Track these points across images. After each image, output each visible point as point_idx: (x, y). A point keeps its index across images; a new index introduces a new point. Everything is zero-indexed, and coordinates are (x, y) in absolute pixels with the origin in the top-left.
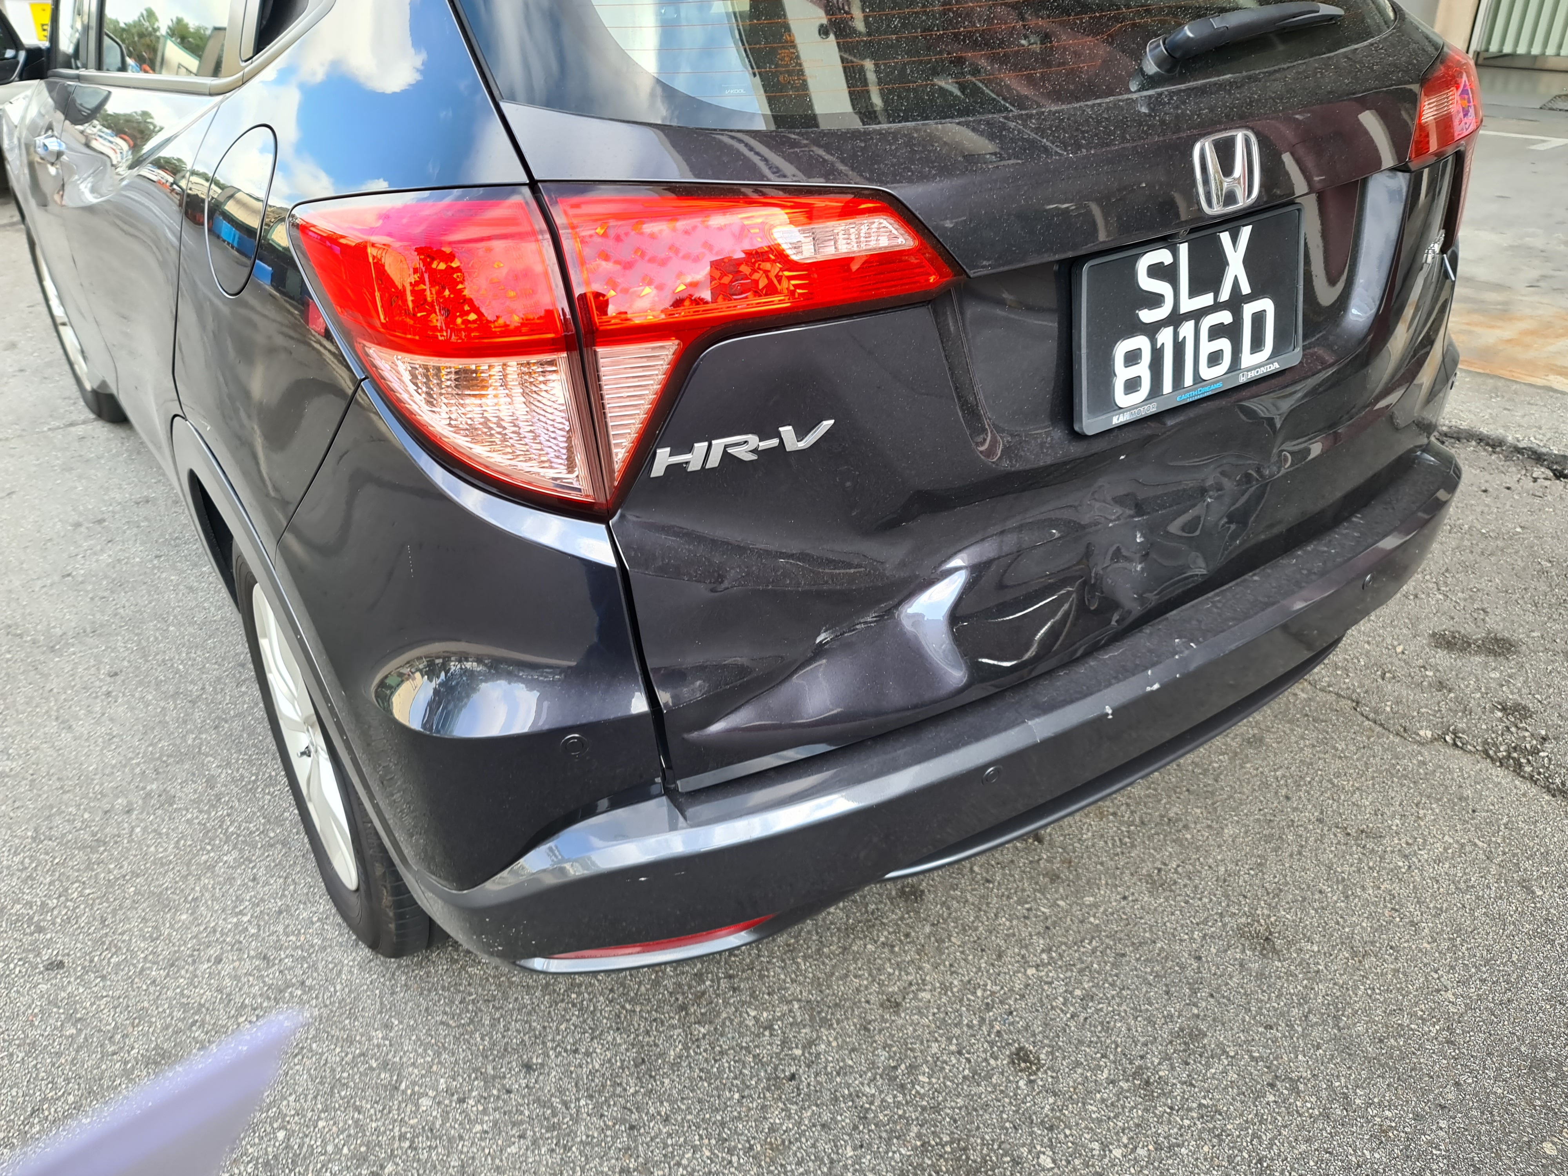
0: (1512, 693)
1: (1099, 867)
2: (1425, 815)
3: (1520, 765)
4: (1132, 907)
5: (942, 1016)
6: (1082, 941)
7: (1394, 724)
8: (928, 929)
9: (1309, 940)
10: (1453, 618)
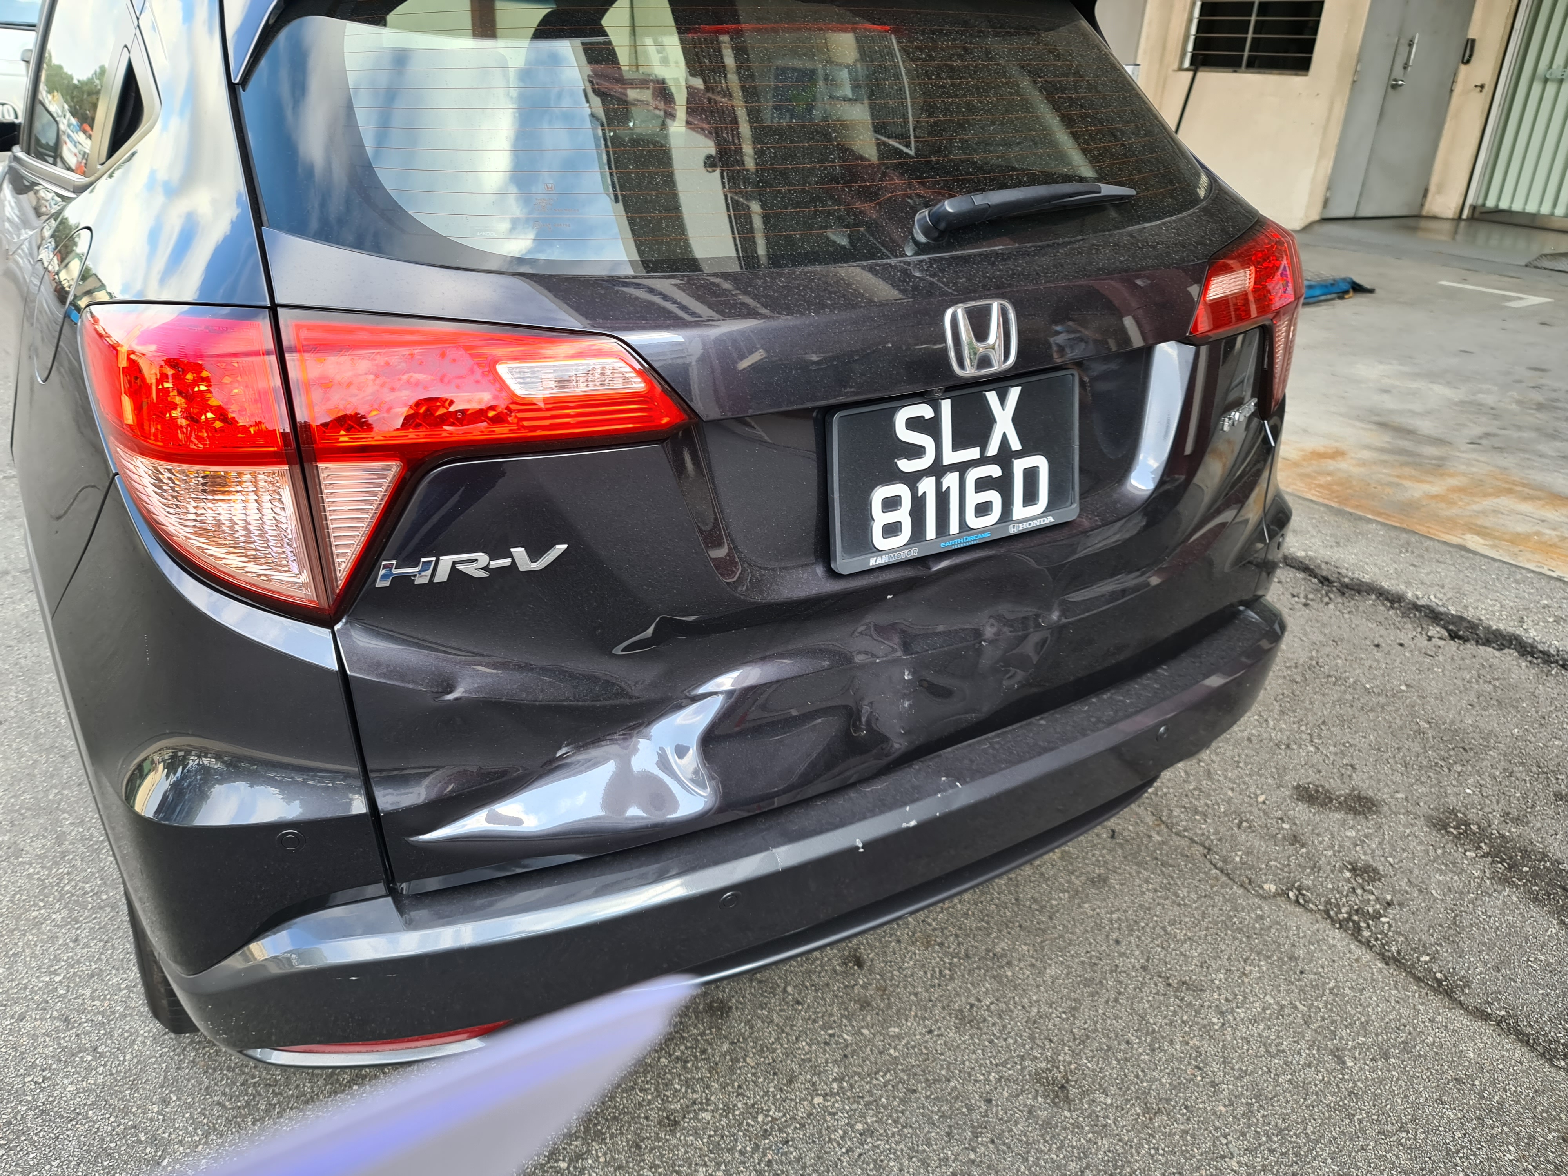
0: (1365, 854)
1: (912, 997)
2: (1251, 971)
3: (1358, 929)
4: (935, 1042)
5: (717, 1139)
6: (876, 1073)
7: (1240, 875)
8: (725, 1047)
9: (1105, 1092)
10: (1320, 772)
